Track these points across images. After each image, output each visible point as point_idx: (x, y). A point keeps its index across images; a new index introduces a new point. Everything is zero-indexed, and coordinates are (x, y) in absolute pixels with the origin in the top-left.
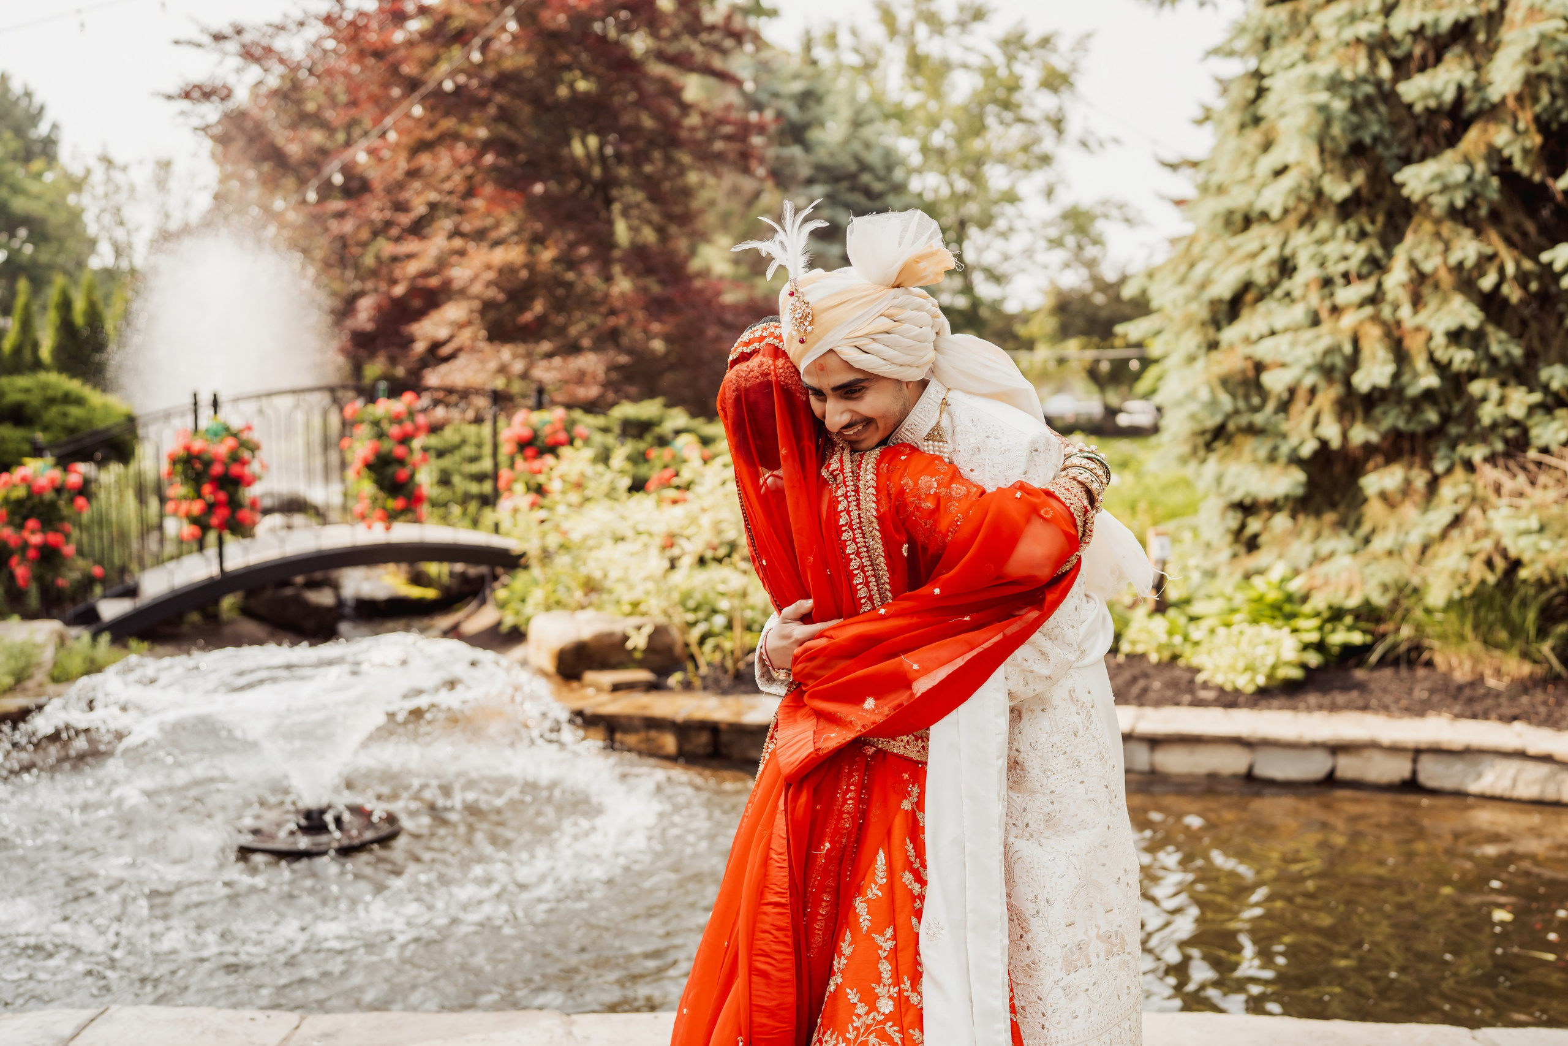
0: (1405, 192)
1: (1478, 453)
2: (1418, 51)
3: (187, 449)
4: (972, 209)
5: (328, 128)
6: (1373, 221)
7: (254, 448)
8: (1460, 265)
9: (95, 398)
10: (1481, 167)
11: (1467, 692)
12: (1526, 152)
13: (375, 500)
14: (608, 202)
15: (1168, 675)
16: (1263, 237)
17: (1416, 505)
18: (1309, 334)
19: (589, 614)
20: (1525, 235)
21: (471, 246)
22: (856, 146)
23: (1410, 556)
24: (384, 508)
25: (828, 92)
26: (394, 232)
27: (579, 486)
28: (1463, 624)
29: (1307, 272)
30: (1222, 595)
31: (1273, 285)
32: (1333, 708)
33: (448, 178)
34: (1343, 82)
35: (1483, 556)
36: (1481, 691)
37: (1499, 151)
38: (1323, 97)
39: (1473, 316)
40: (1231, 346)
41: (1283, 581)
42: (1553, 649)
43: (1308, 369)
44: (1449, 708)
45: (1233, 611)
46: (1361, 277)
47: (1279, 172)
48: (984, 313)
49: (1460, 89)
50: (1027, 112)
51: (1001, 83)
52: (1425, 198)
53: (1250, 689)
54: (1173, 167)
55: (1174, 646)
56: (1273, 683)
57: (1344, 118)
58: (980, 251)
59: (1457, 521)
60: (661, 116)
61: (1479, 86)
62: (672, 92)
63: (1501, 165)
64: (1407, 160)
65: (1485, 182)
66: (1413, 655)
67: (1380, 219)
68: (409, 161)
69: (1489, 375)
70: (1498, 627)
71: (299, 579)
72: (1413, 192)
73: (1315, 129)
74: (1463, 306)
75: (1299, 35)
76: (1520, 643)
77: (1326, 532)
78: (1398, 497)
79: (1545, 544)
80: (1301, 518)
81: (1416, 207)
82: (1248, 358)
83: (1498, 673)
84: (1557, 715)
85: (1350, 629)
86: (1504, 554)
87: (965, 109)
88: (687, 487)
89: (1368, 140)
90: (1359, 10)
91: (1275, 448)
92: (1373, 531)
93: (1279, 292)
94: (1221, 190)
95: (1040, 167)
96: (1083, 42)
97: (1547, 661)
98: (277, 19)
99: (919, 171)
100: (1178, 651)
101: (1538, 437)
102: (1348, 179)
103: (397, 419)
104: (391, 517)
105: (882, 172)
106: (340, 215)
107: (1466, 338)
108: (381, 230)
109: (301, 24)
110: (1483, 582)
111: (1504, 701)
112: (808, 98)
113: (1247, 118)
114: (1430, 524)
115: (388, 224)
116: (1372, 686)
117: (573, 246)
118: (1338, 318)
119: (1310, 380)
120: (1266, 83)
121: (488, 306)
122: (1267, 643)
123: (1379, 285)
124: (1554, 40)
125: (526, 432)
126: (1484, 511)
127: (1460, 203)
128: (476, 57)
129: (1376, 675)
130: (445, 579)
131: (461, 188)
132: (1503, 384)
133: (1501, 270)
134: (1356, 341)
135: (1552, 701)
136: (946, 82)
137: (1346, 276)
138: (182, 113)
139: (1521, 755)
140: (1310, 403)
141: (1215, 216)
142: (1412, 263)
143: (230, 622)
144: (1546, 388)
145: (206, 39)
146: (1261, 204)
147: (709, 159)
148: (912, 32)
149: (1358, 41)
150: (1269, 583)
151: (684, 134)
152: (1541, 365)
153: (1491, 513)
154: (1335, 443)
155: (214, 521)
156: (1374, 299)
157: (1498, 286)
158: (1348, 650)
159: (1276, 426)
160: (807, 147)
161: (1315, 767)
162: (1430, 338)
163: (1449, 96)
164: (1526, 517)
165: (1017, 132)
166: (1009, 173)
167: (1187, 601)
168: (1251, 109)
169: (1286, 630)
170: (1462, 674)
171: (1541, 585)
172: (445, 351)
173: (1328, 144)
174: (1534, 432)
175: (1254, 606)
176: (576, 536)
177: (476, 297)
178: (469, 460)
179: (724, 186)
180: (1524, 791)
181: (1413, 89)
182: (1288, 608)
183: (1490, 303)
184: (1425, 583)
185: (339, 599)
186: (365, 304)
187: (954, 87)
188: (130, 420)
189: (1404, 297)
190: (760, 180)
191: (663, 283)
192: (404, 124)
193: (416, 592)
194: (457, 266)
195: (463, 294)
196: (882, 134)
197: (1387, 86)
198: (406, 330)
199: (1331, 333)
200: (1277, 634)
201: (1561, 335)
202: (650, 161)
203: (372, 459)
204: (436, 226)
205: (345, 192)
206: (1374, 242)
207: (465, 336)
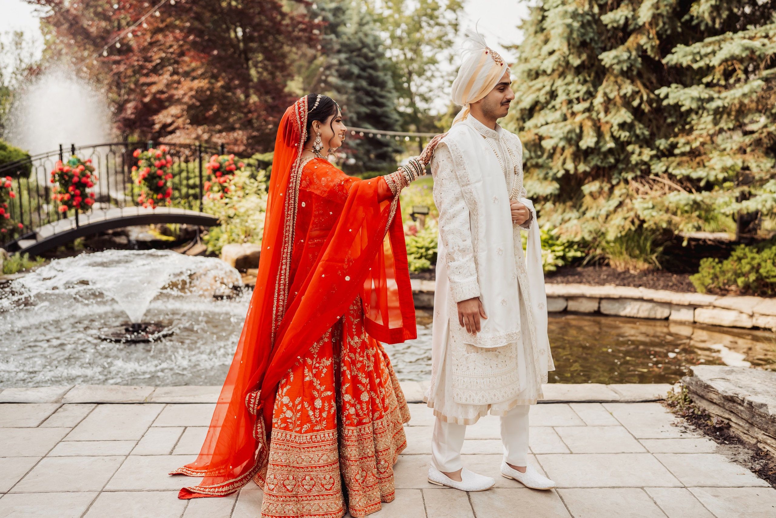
0: (603, 63)
1: (630, 176)
2: (610, 1)
3: (61, 170)
4: (415, 66)
5: (109, 20)
6: (589, 76)
7: (92, 170)
8: (625, 95)
9: (10, 146)
10: (634, 53)
11: (622, 276)
12: (653, 47)
13: (148, 195)
14: (247, 60)
16: (543, 82)
17: (604, 198)
18: (562, 124)
19: (248, 244)
20: (651, 83)
21: (183, 79)
22: (361, 35)
23: (601, 220)
24: (152, 198)
25: (348, 9)
26: (145, 72)
27: (243, 188)
28: (621, 247)
29: (562, 97)
31: (548, 103)
32: (568, 282)
33: (171, 46)
34: (578, 14)
35: (630, 219)
36: (628, 275)
37: (642, 46)
38: (569, 21)
39: (629, 117)
40: (529, 129)
41: (549, 230)
42: (657, 257)
43: (561, 139)
44: (614, 282)
46: (584, 100)
47: (551, 53)
48: (419, 115)
49: (627, 18)
50: (441, 20)
51: (429, 6)
52: (611, 66)
54: (508, 48)
57: (578, 30)
58: (418, 87)
59: (621, 204)
60: (272, 20)
61: (635, 18)
62: (277, 7)
63: (642, 52)
64: (604, 50)
65: (635, 60)
66: (601, 261)
67: (593, 75)
68: (151, 38)
69: (635, 143)
70: (635, 249)
71: (110, 232)
72: (606, 63)
73: (566, 35)
74: (625, 113)
76: (643, 255)
77: (567, 210)
78: (597, 194)
79: (654, 213)
80: (557, 204)
81: (608, 69)
82: (536, 134)
83: (635, 268)
84: (657, 284)
85: (576, 251)
86: (638, 217)
87: (412, 18)
89: (588, 40)
91: (547, 173)
92: (587, 209)
93: (550, 106)
94: (526, 60)
95: (447, 47)
97: (654, 262)
99: (390, 48)
101: (654, 169)
102: (580, 57)
103: (157, 158)
104: (155, 203)
105: (373, 48)
106: (118, 63)
107: (626, 127)
108: (138, 70)
110: (630, 229)
111: (636, 279)
112: (338, 11)
113: (538, 29)
114: (610, 206)
115: (142, 67)
116: (584, 274)
117: (231, 80)
118: (574, 118)
119: (562, 144)
120: (546, 14)
121: (191, 107)
123: (592, 103)
125: (216, 165)
126: (631, 200)
127: (625, 69)
129: (586, 269)
130: (178, 232)
131: (178, 51)
132: (641, 147)
133: (642, 98)
134: (581, 128)
135: (655, 279)
136: (404, 5)
137: (578, 99)
138: (35, 10)
139: (641, 299)
140: (562, 155)
141: (523, 72)
142: (605, 94)
143: (79, 251)
144: (658, 148)
146: (543, 67)
147: (295, 41)
151: (283, 28)
152: (656, 139)
153: (634, 201)
154: (572, 172)
155: (74, 203)
156: (589, 110)
157: (640, 105)
158: (575, 259)
159: (548, 164)
160: (338, 35)
161: (559, 305)
162: (612, 127)
163: (622, 22)
164: (648, 202)
165: (437, 29)
166: (432, 49)
168: (540, 25)
169: (549, 251)
170: (621, 268)
171: (653, 231)
172: (170, 129)
173: (572, 41)
174: (652, 167)
176: (242, 210)
177: (185, 103)
178: (188, 178)
179: (300, 53)
180: (642, 314)
181: (607, 18)
182: (550, 242)
183: (637, 112)
184: (607, 231)
185: (129, 241)
186: (130, 106)
187: (407, 7)
188: (29, 157)
189: (601, 108)
190: (317, 50)
191: (273, 98)
192: (152, 20)
193: (164, 238)
194: (177, 88)
195: (179, 101)
196: (372, 29)
197: (597, 17)
198: (150, 119)
199: (571, 124)
200: (545, 252)
201: (665, 125)
202: (267, 41)
203: (146, 176)
204: (165, 69)
205: (120, 52)
206: (590, 85)
207: (180, 122)
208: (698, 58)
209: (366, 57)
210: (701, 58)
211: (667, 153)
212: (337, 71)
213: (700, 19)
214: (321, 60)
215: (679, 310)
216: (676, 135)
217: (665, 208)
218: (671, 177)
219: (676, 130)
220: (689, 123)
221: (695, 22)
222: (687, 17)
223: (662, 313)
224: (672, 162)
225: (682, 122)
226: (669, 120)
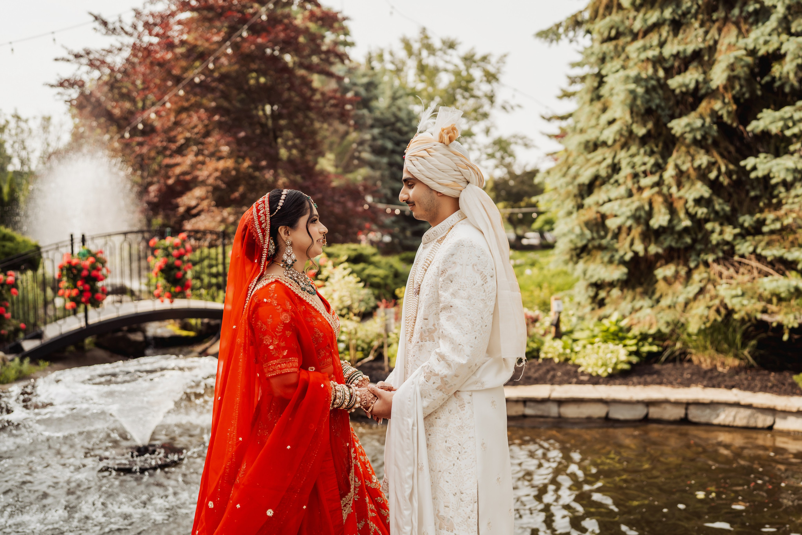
0: (673, 132)
1: (710, 258)
2: (676, 64)
3: (69, 263)
5: (133, 101)
6: (657, 146)
7: (103, 262)
8: (700, 167)
9: (19, 237)
10: (708, 120)
11: (709, 375)
12: (729, 113)
13: (165, 287)
14: (276, 138)
15: (564, 369)
16: (604, 154)
17: (681, 283)
18: (628, 201)
20: (729, 152)
21: (207, 160)
22: (394, 109)
23: (679, 308)
24: (170, 292)
25: (380, 83)
26: (168, 153)
28: (706, 342)
29: (626, 171)
30: (588, 329)
31: (609, 177)
32: (646, 384)
33: (196, 126)
34: (642, 79)
35: (715, 308)
36: (716, 374)
37: (716, 112)
38: (632, 86)
39: (707, 191)
40: (590, 207)
41: (618, 321)
42: (749, 353)
43: (628, 218)
44: (701, 383)
45: (594, 336)
46: (652, 173)
47: (611, 122)
49: (697, 82)
50: (476, 92)
51: (463, 78)
52: (682, 134)
53: (605, 375)
54: (549, 119)
55: (566, 354)
56: (615, 372)
57: (642, 97)
59: (702, 291)
60: (302, 95)
61: (706, 81)
62: (307, 83)
63: (717, 118)
64: (672, 117)
65: (710, 127)
66: (683, 356)
67: (661, 145)
68: (176, 117)
69: (714, 220)
70: (723, 342)
71: (125, 328)
72: (676, 132)
73: (628, 102)
74: (702, 186)
75: (619, 56)
76: (733, 350)
77: (638, 297)
78: (673, 280)
79: (745, 302)
80: (625, 291)
81: (678, 139)
82: (598, 213)
83: (723, 364)
84: (753, 385)
85: (651, 344)
86: (725, 306)
87: (446, 91)
88: (327, 279)
89: (654, 107)
90: (648, 45)
91: (612, 256)
92: (661, 296)
93: (612, 181)
94: (582, 131)
95: (483, 119)
96: (503, 58)
97: (747, 358)
98: (107, 47)
100: (568, 356)
101: (739, 250)
102: (645, 126)
103: (176, 247)
104: (173, 296)
105: (407, 122)
106: (140, 144)
107: (703, 202)
108: (162, 152)
109: (120, 50)
110: (715, 320)
111: (727, 378)
112: (371, 86)
113: (594, 96)
114: (689, 293)
115: (165, 148)
116: (663, 372)
117: (258, 160)
118: (642, 193)
119: (629, 223)
120: (604, 79)
121: (216, 189)
122: (612, 352)
123: (661, 177)
124: (741, 60)
126: (715, 287)
127: (699, 137)
128: (211, 66)
129: (665, 367)
130: (199, 326)
131: (203, 131)
132: (721, 224)
133: (719, 170)
134: (651, 204)
135: (750, 378)
136: (437, 78)
137: (645, 172)
138: (59, 93)
139: (737, 405)
140: (628, 234)
141: (580, 144)
142: (677, 166)
143: (90, 350)
144: (742, 226)
145: (71, 57)
146: (603, 138)
147: (326, 117)
148: (420, 54)
149: (648, 59)
150: (611, 323)
151: (313, 104)
152: (739, 215)
153: (718, 287)
154: (642, 253)
155: (83, 299)
156: (659, 184)
157: (717, 177)
158: (650, 353)
159: (612, 245)
160: (370, 110)
161: (638, 413)
162: (686, 202)
163: (692, 86)
164: (735, 288)
165: (472, 101)
166: (468, 122)
167: (571, 332)
168: (596, 92)
169: (621, 346)
170: (706, 365)
171: (743, 322)
172: (194, 211)
173: (635, 109)
174: (737, 247)
175: (604, 334)
177: (210, 185)
178: (210, 266)
179: (331, 129)
180: (740, 422)
181: (675, 83)
182: (621, 334)
183: (714, 185)
184: (687, 321)
185: (145, 337)
186: (153, 189)
187: (440, 80)
188: (38, 248)
189: (673, 183)
190: (349, 126)
191: (303, 178)
192: (174, 99)
193: (184, 333)
194: (200, 170)
195: (203, 183)
196: (406, 103)
197: (662, 81)
198: (174, 201)
199: (639, 200)
200: (616, 347)
201: (748, 200)
202: (297, 117)
203: (163, 266)
204: (189, 149)
205: (143, 133)
206: (658, 156)
207: (205, 204)
208: (790, 124)
209: (400, 132)
210: (794, 124)
211: (752, 231)
212: (371, 146)
213: (783, 80)
214: (354, 135)
215: (785, 418)
216: (761, 211)
217: (757, 296)
218: (760, 258)
219: (761, 204)
220: (777, 196)
221: (778, 84)
222: (767, 79)
223: (763, 421)
224: (760, 241)
225: (768, 195)
226: (752, 194)
